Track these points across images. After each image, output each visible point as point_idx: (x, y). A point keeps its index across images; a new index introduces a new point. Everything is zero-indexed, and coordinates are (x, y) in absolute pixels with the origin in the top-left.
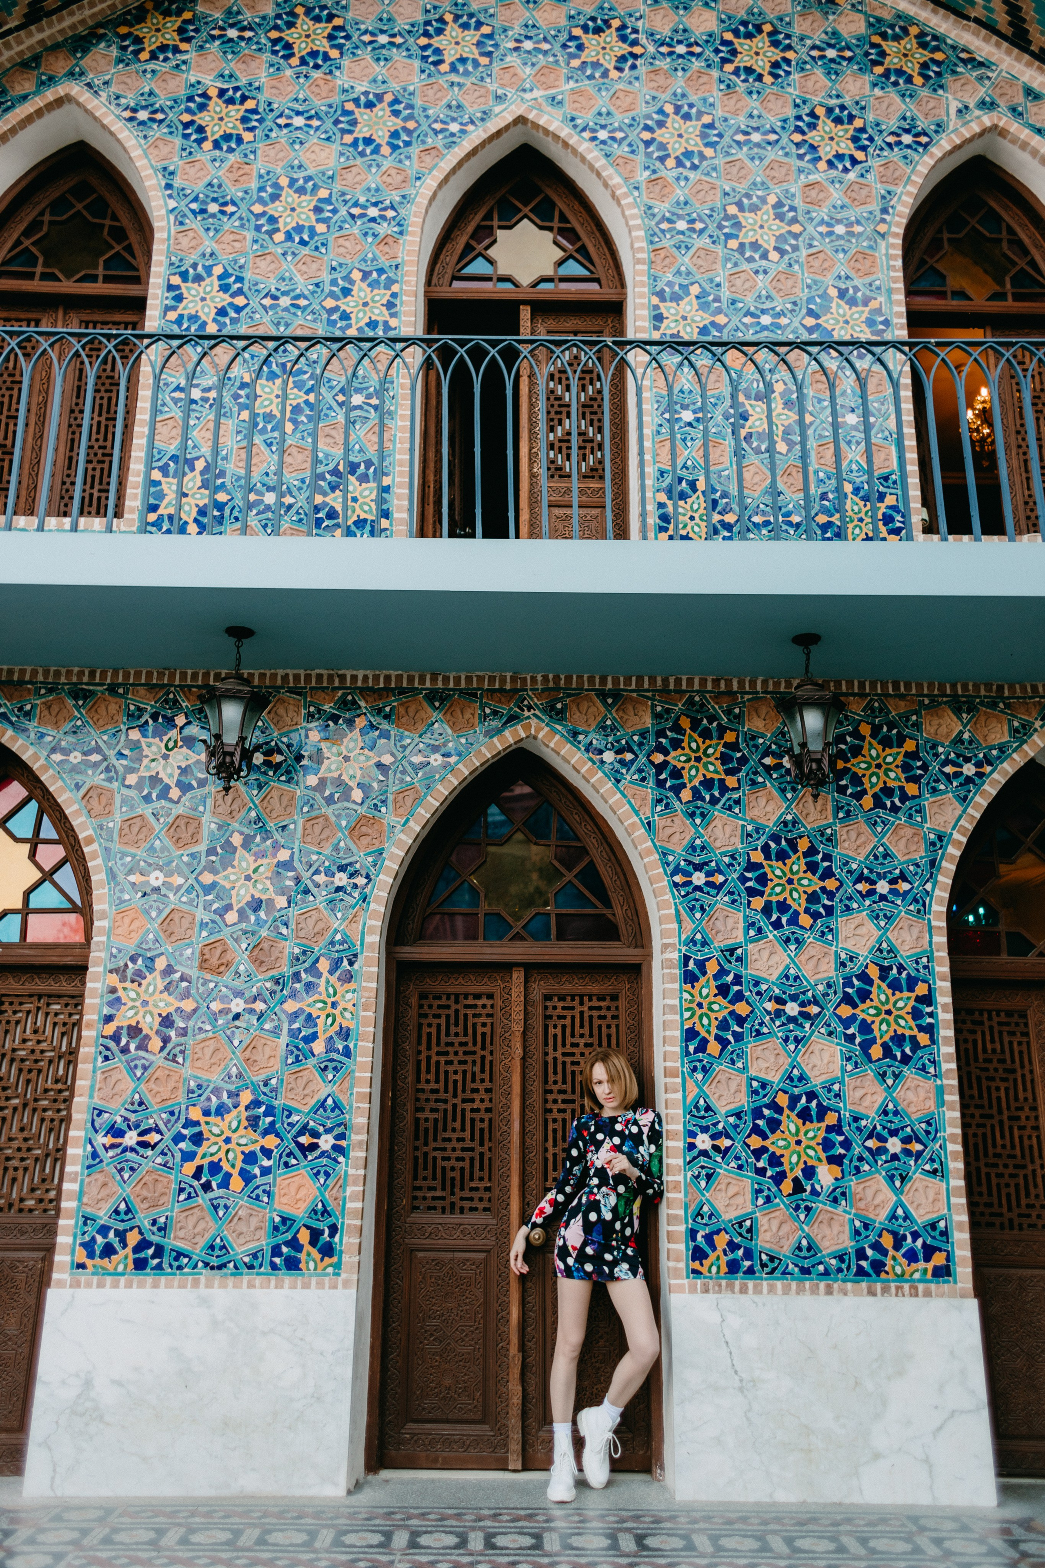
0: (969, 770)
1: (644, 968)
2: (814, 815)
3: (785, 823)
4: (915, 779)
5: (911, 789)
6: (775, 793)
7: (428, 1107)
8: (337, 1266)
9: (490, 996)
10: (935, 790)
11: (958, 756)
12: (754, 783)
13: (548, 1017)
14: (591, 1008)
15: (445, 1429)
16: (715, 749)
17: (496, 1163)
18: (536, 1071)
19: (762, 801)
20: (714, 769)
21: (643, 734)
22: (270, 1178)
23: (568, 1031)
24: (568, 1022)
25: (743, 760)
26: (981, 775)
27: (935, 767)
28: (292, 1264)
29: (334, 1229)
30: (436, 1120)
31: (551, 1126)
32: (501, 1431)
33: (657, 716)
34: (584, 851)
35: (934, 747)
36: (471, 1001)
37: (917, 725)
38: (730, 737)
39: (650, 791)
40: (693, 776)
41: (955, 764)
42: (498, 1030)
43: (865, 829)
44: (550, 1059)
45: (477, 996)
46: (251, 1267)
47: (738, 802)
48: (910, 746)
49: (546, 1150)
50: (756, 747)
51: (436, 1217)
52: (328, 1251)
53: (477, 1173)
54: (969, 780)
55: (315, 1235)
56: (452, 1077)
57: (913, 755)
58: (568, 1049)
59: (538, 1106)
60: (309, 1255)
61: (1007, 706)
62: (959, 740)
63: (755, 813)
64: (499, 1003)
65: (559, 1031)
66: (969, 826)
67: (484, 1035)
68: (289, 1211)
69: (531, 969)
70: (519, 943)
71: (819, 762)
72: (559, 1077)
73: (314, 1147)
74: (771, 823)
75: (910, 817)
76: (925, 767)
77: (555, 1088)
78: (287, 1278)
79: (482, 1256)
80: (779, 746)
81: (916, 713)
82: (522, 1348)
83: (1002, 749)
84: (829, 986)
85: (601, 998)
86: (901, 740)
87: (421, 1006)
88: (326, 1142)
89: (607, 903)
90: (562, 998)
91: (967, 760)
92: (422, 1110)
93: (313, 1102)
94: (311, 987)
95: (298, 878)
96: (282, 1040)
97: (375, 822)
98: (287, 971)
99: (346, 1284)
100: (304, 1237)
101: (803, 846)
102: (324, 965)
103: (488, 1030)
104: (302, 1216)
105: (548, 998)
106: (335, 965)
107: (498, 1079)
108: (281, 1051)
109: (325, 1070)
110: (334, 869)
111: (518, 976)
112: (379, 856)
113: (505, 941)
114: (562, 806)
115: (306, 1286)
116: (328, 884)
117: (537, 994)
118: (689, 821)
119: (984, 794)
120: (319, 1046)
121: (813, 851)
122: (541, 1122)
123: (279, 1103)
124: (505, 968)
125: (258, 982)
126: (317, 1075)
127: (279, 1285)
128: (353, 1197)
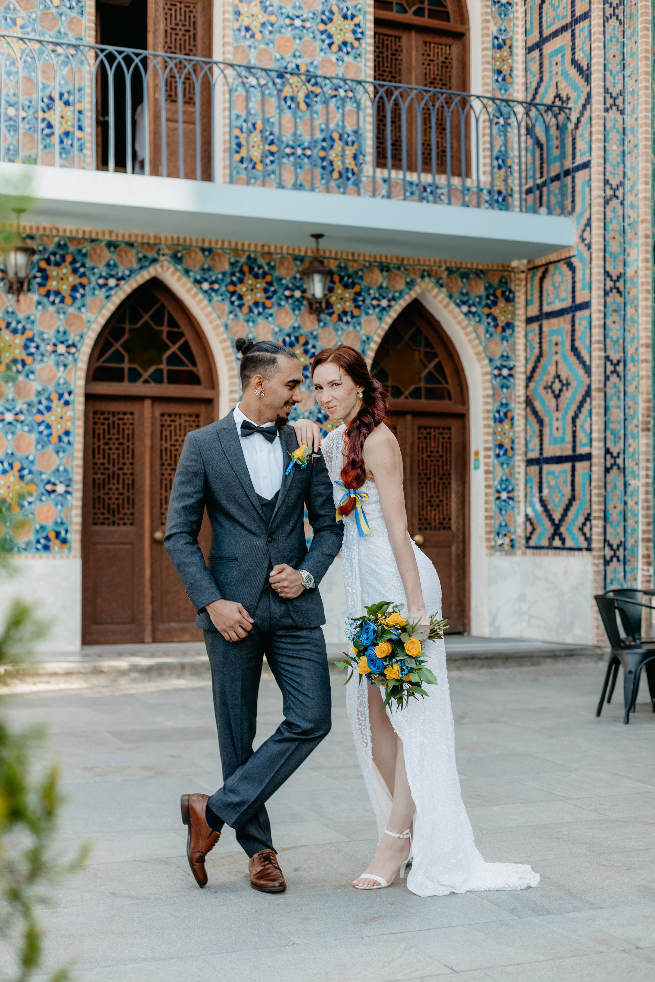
0: (384, 303)
1: (215, 401)
2: (308, 324)
3: (294, 328)
4: (358, 307)
5: (356, 312)
6: (290, 311)
7: (99, 472)
8: (70, 549)
9: (132, 414)
10: (367, 313)
11: (380, 295)
12: (279, 305)
13: (162, 426)
14: (186, 421)
15: (113, 627)
16: (260, 285)
17: (136, 501)
18: (157, 454)
19: (283, 315)
20: (260, 296)
21: (224, 274)
22: (32, 506)
23: (173, 433)
24: (173, 428)
25: (275, 292)
26: (389, 306)
27: (368, 301)
28: (46, 548)
29: (67, 531)
30: (104, 480)
31: (164, 482)
32: (142, 627)
33: (232, 264)
34: (182, 335)
35: (369, 290)
36: (121, 416)
37: (361, 278)
38: (268, 278)
39: (226, 306)
40: (249, 299)
41: (378, 300)
42: (137, 431)
43: (333, 333)
44: (164, 448)
45: (125, 414)
46: (25, 550)
47: (271, 315)
48: (357, 289)
49: (161, 494)
50: (282, 285)
51: (106, 528)
52: (64, 541)
53: (126, 506)
54: (384, 309)
55: (58, 534)
56: (112, 457)
57: (358, 294)
58: (173, 442)
59: (158, 473)
60: (55, 545)
61: (406, 269)
62: (381, 287)
63: (280, 321)
64: (136, 416)
65: (168, 433)
66: (382, 333)
67: (128, 435)
68: (44, 523)
69: (155, 400)
70: (147, 385)
71: (320, 303)
72: (168, 457)
73: (54, 491)
74: (287, 329)
75: (355, 327)
76: (363, 301)
77: (166, 463)
78: (45, 554)
79: (129, 547)
80: (293, 285)
81: (362, 270)
82: (152, 589)
83: (401, 293)
84: (311, 413)
85: (191, 416)
86: (353, 284)
87: (94, 418)
88: (61, 489)
89: (194, 364)
90: (170, 415)
91: (384, 298)
92: (96, 473)
93: (53, 468)
94: (48, 409)
95: (37, 347)
96: (34, 436)
97: (79, 317)
98: (35, 399)
99: (75, 557)
100: (52, 535)
101: (302, 341)
102: (55, 397)
103: (130, 432)
104: (50, 525)
105: (162, 415)
106: (61, 396)
107: (137, 457)
108: (34, 442)
109: (58, 452)
110: (57, 343)
111: (148, 403)
112: (82, 337)
113: (139, 383)
114: (170, 308)
115: (54, 557)
116: (55, 351)
117: (157, 413)
118: (245, 324)
119: (390, 316)
120: (54, 439)
121: (306, 343)
122: (159, 481)
123: (35, 468)
124: (140, 399)
125: (20, 405)
126: (54, 455)
127: (41, 557)
128: (76, 516)
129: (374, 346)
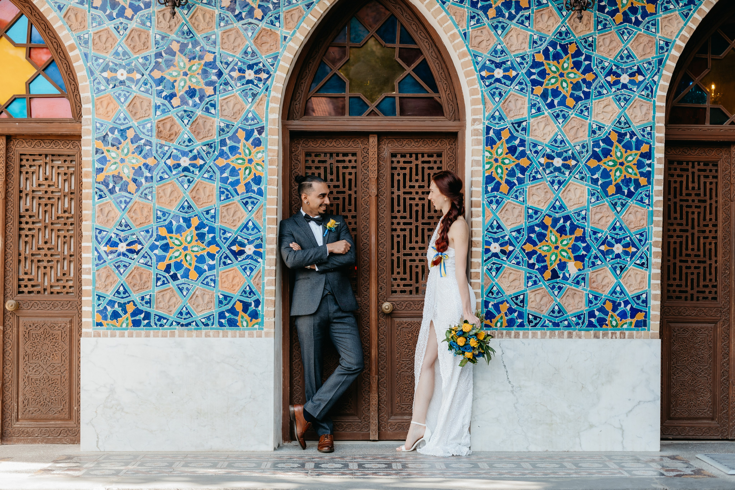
1: (460, 135)
2: (580, 27)
3: (560, 34)
5: (650, 8)
6: (555, 11)
8: (261, 324)
9: (354, 154)
10: (666, 9)
12: (540, 4)
13: (394, 168)
14: (423, 162)
18: (386, 204)
19: (545, 17)
22: (214, 272)
23: (407, 177)
24: (407, 171)
28: (232, 323)
29: (257, 302)
31: (396, 240)
32: (365, 419)
34: (419, 52)
36: (341, 158)
39: (466, 10)
42: (360, 177)
43: (617, 38)
44: (395, 196)
45: (345, 155)
46: (206, 325)
47: (528, 18)
49: (393, 255)
52: (255, 315)
54: (691, 2)
55: (246, 306)
58: (408, 189)
59: (387, 227)
60: (243, 318)
63: (540, 26)
64: (360, 158)
65: (401, 177)
66: (687, 35)
67: (350, 180)
68: (228, 293)
69: (382, 135)
70: (373, 118)
72: (401, 208)
73: (242, 252)
75: (648, 28)
77: (399, 215)
78: (230, 331)
82: (379, 373)
84: (583, 147)
85: (430, 155)
87: (307, 161)
88: (250, 249)
89: (435, 89)
90: (403, 156)
93: (240, 224)
94: (233, 149)
95: (220, 74)
96: (216, 185)
97: (272, 33)
98: (217, 139)
99: (267, 335)
100: (239, 307)
101: (572, 49)
102: (241, 135)
103: (353, 177)
104: (236, 295)
105: (394, 155)
106: (249, 134)
107: (360, 209)
108: (216, 192)
109: (246, 204)
110: (245, 67)
111: (373, 140)
112: (276, 58)
113: (364, 116)
114: (404, 19)
115: (242, 336)
116: (241, 78)
117: (386, 153)
118: (493, 32)
119: (700, 12)
120: (241, 188)
121: (578, 53)
122: (389, 237)
123: (217, 225)
124: (364, 135)
125: (198, 146)
126: (241, 207)
127: (225, 336)
128: (269, 283)
129: (676, 54)
